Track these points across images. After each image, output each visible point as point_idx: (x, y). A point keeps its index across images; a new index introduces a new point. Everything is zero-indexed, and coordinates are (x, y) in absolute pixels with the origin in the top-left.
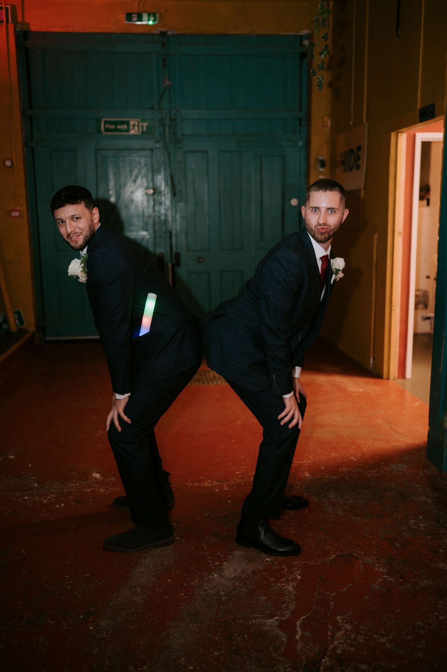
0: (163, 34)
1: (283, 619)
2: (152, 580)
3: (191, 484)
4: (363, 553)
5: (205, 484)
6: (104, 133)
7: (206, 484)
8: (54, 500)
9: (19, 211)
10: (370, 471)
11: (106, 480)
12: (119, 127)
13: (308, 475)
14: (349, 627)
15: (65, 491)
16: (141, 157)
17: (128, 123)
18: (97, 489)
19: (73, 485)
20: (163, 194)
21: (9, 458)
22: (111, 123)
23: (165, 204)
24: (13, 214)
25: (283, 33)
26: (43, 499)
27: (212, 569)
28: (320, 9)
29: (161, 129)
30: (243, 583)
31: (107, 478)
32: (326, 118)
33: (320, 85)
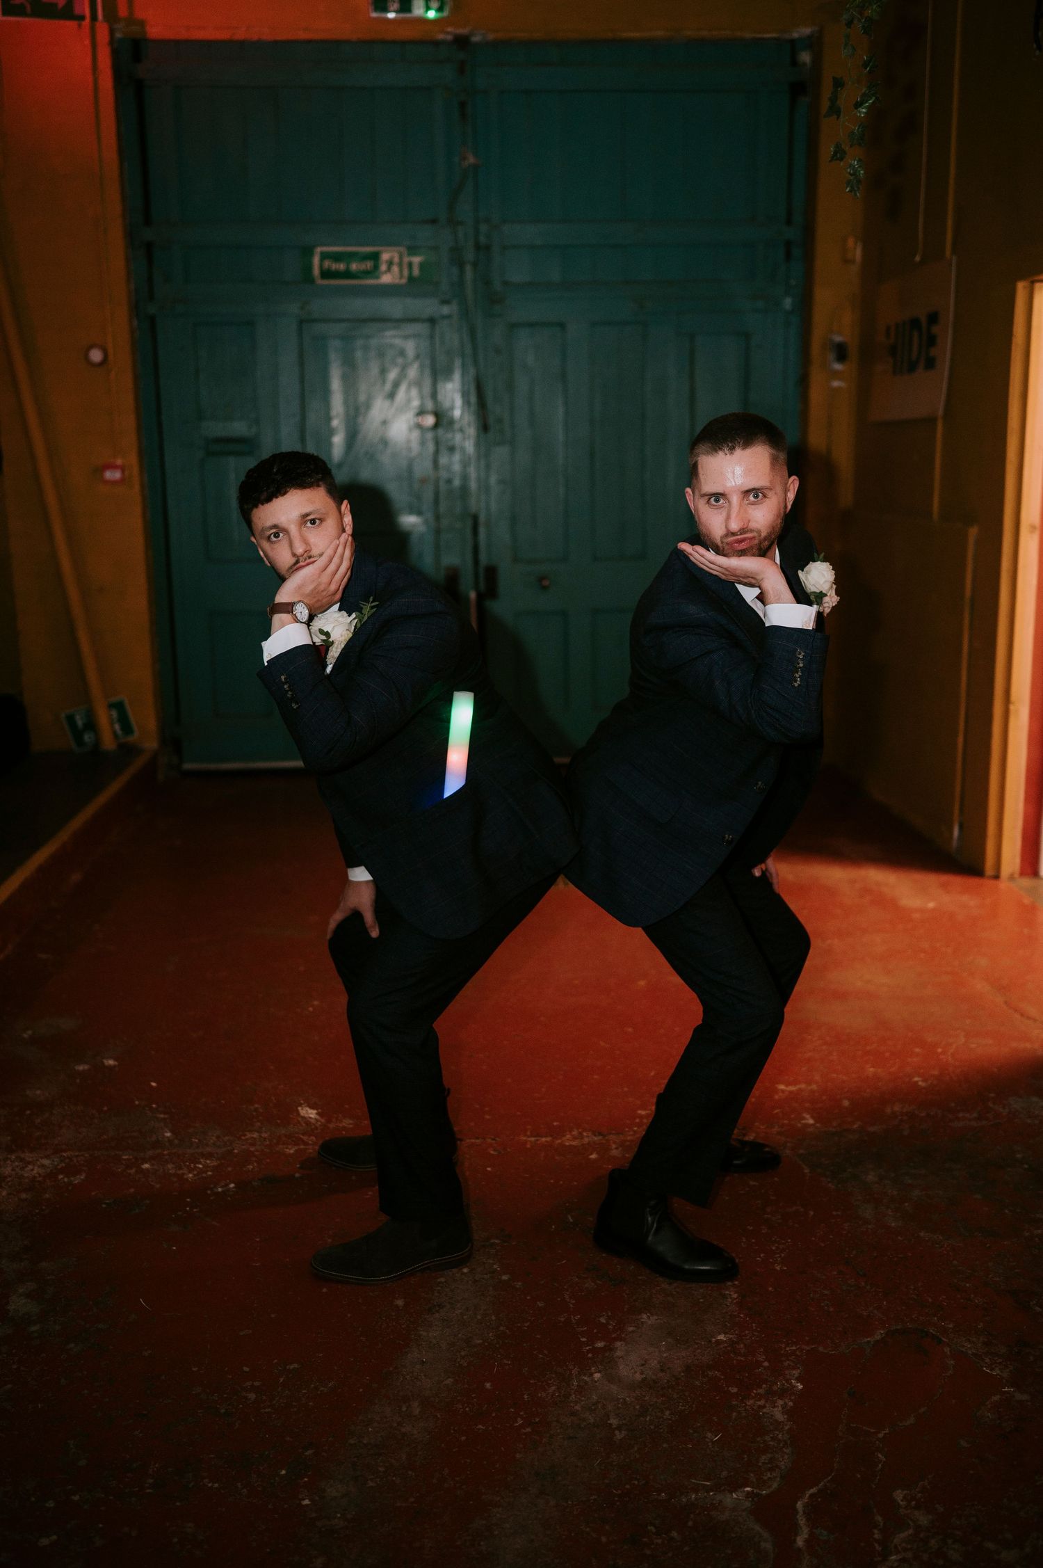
0: (461, 42)
1: (764, 1492)
2: (446, 1382)
3: (533, 1139)
4: (951, 1326)
5: (564, 1139)
6: (320, 282)
7: (568, 1140)
8: (210, 1173)
9: (122, 468)
10: (961, 1115)
11: (332, 1126)
12: (354, 267)
13: (811, 1121)
14: (924, 1520)
15: (236, 1151)
16: (406, 337)
17: (375, 257)
18: (311, 1147)
19: (256, 1135)
20: (456, 426)
21: (103, 1063)
22: (337, 257)
23: (463, 449)
24: (109, 475)
26: (185, 1171)
27: (590, 1358)
29: (455, 270)
30: (662, 1396)
31: (334, 1120)
32: (851, 242)
33: (855, 181)
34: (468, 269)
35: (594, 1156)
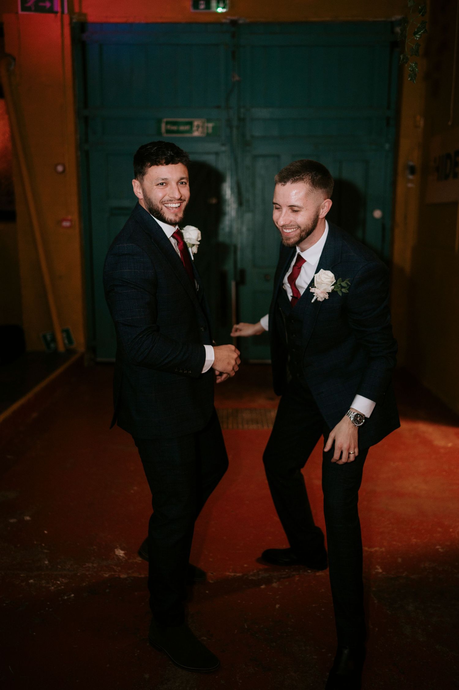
0: (234, 23)
6: (165, 135)
9: (71, 221)
11: (130, 561)
12: (182, 128)
15: (79, 574)
17: (191, 124)
19: (90, 565)
20: (227, 203)
21: (24, 518)
22: (174, 123)
23: (230, 214)
24: (64, 224)
25: (371, 19)
26: (51, 585)
29: (228, 130)
31: (132, 557)
32: (418, 117)
33: (413, 75)
34: (235, 131)
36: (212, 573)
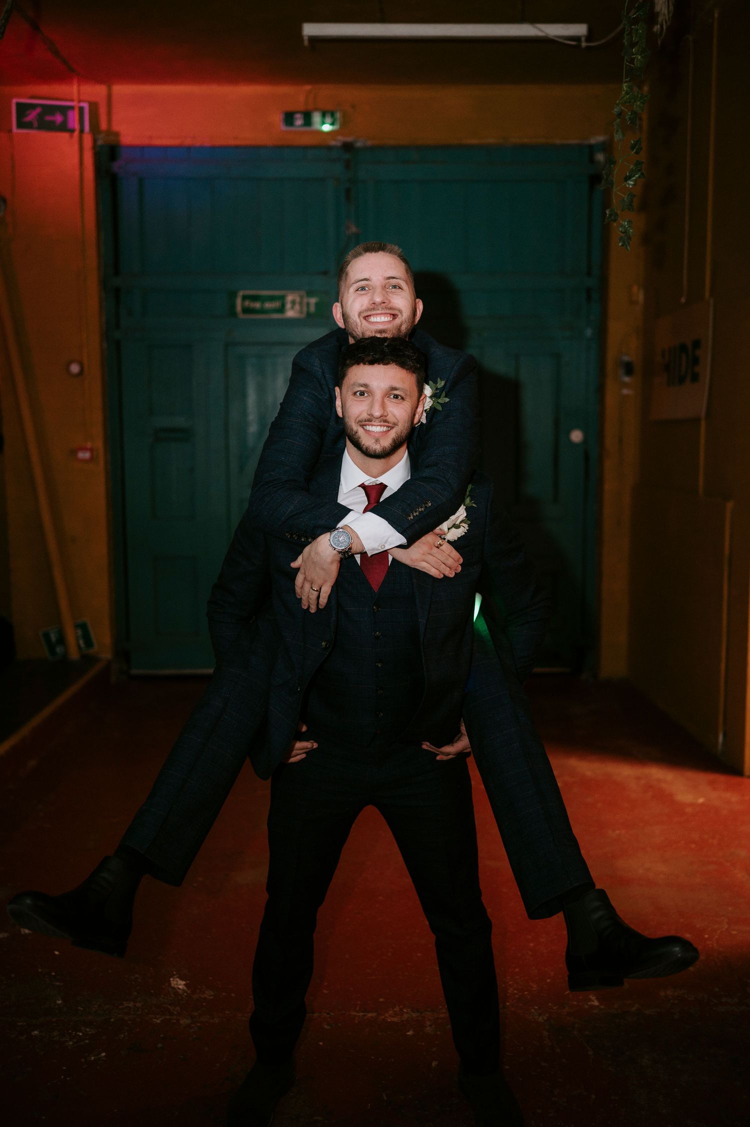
0: (348, 147)
3: (361, 1014)
5: (387, 1015)
6: (242, 316)
9: (91, 450)
10: (724, 1000)
11: (195, 997)
12: (268, 305)
13: (596, 1003)
15: (112, 1020)
17: (282, 298)
18: (175, 1018)
19: (131, 1005)
22: (255, 298)
24: (81, 455)
25: (558, 142)
26: (67, 1038)
28: (627, 93)
31: (198, 991)
32: (635, 289)
33: (626, 238)
35: (410, 1033)
36: (328, 1014)
